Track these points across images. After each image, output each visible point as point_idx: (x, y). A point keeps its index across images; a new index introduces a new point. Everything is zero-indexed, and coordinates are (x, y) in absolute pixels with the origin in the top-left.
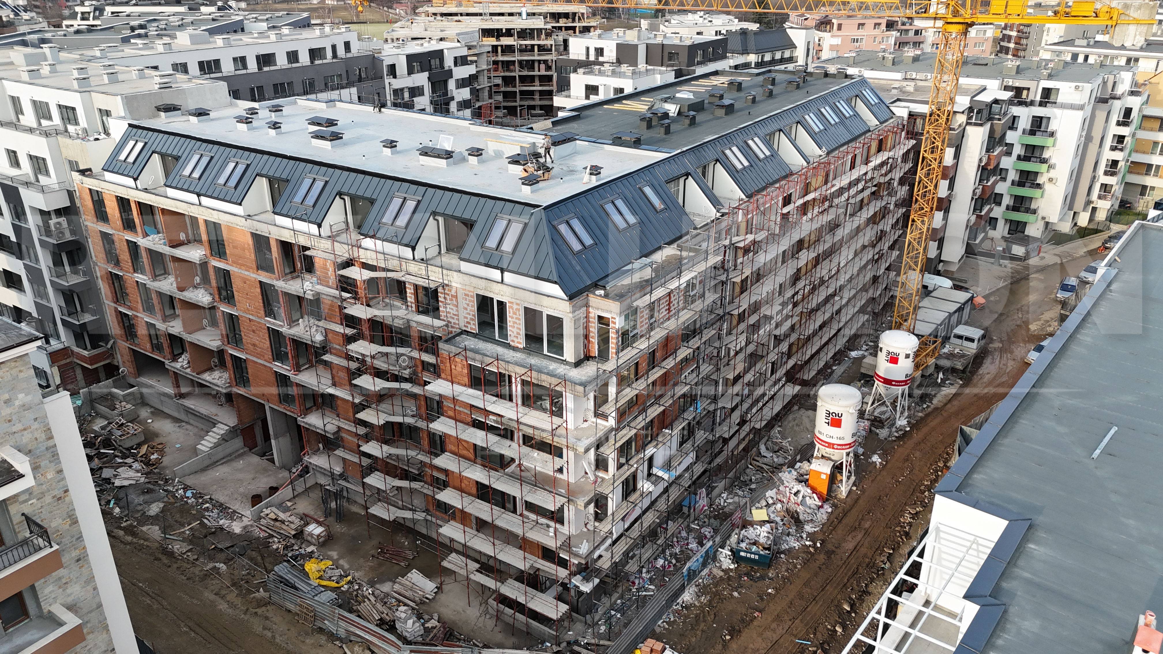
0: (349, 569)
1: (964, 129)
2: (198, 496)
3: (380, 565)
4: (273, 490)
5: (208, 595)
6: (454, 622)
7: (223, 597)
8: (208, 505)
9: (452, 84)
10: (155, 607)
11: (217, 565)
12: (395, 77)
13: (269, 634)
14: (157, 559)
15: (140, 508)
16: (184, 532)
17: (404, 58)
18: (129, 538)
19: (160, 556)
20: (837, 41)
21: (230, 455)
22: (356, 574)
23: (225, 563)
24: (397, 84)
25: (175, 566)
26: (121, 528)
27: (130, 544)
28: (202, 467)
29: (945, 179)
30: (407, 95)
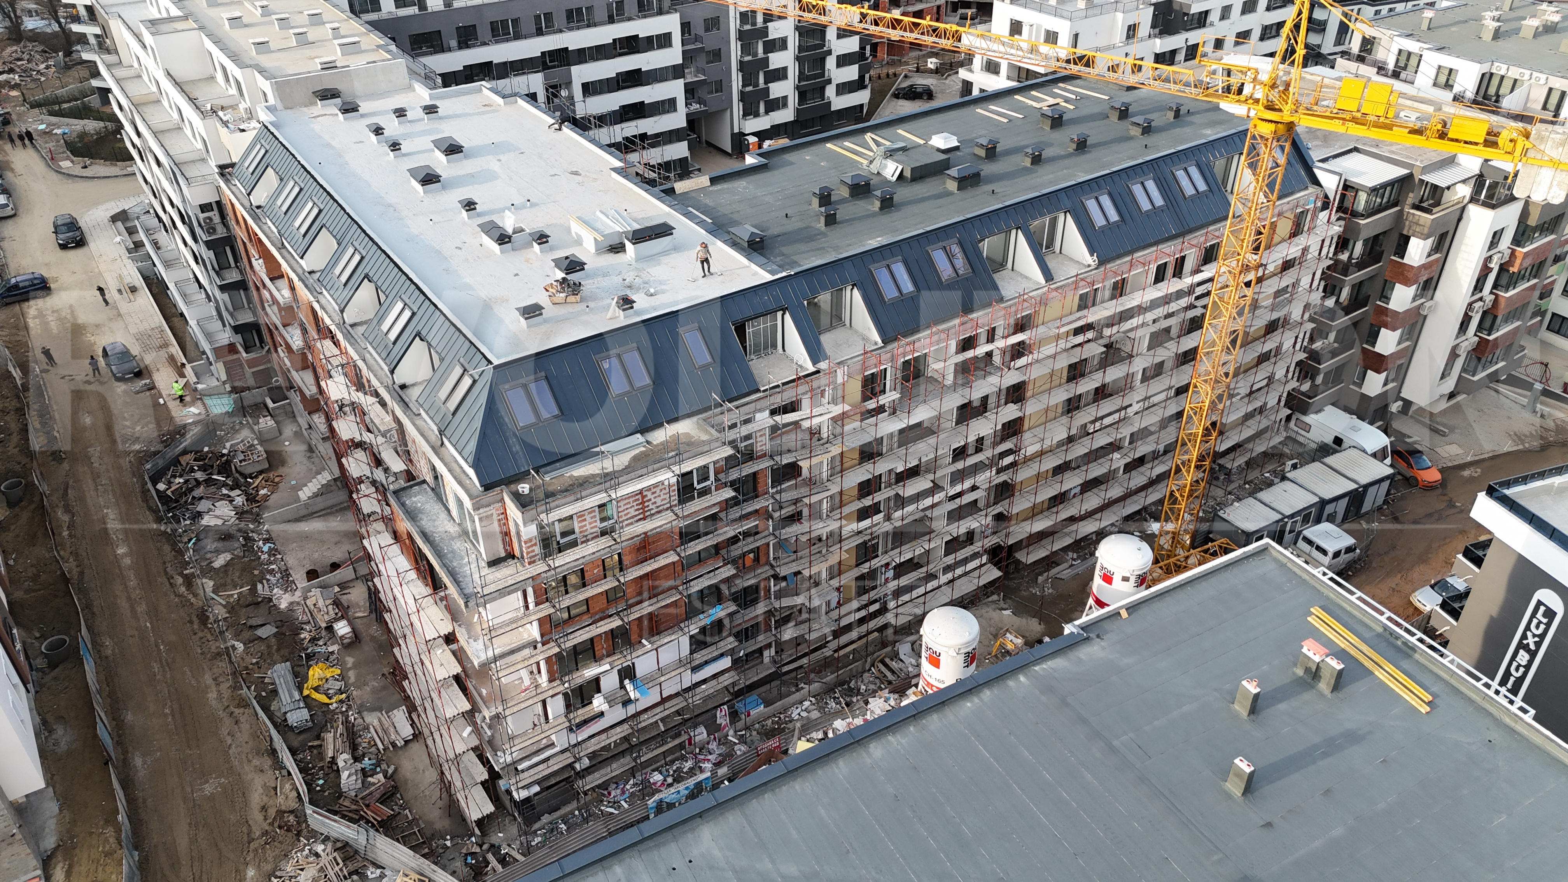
0: (353, 684)
1: (1464, 208)
2: (272, 552)
3: (384, 688)
4: (335, 566)
5: (208, 679)
6: (406, 781)
7: (218, 685)
8: (274, 567)
10: (158, 677)
11: (236, 643)
13: (229, 742)
14: (191, 622)
15: (209, 556)
16: (232, 595)
18: (183, 589)
19: (195, 619)
21: (331, 507)
22: (354, 693)
23: (244, 644)
25: (200, 634)
26: (181, 574)
27: (179, 596)
28: (297, 516)
29: (1407, 283)
30: (760, 19)
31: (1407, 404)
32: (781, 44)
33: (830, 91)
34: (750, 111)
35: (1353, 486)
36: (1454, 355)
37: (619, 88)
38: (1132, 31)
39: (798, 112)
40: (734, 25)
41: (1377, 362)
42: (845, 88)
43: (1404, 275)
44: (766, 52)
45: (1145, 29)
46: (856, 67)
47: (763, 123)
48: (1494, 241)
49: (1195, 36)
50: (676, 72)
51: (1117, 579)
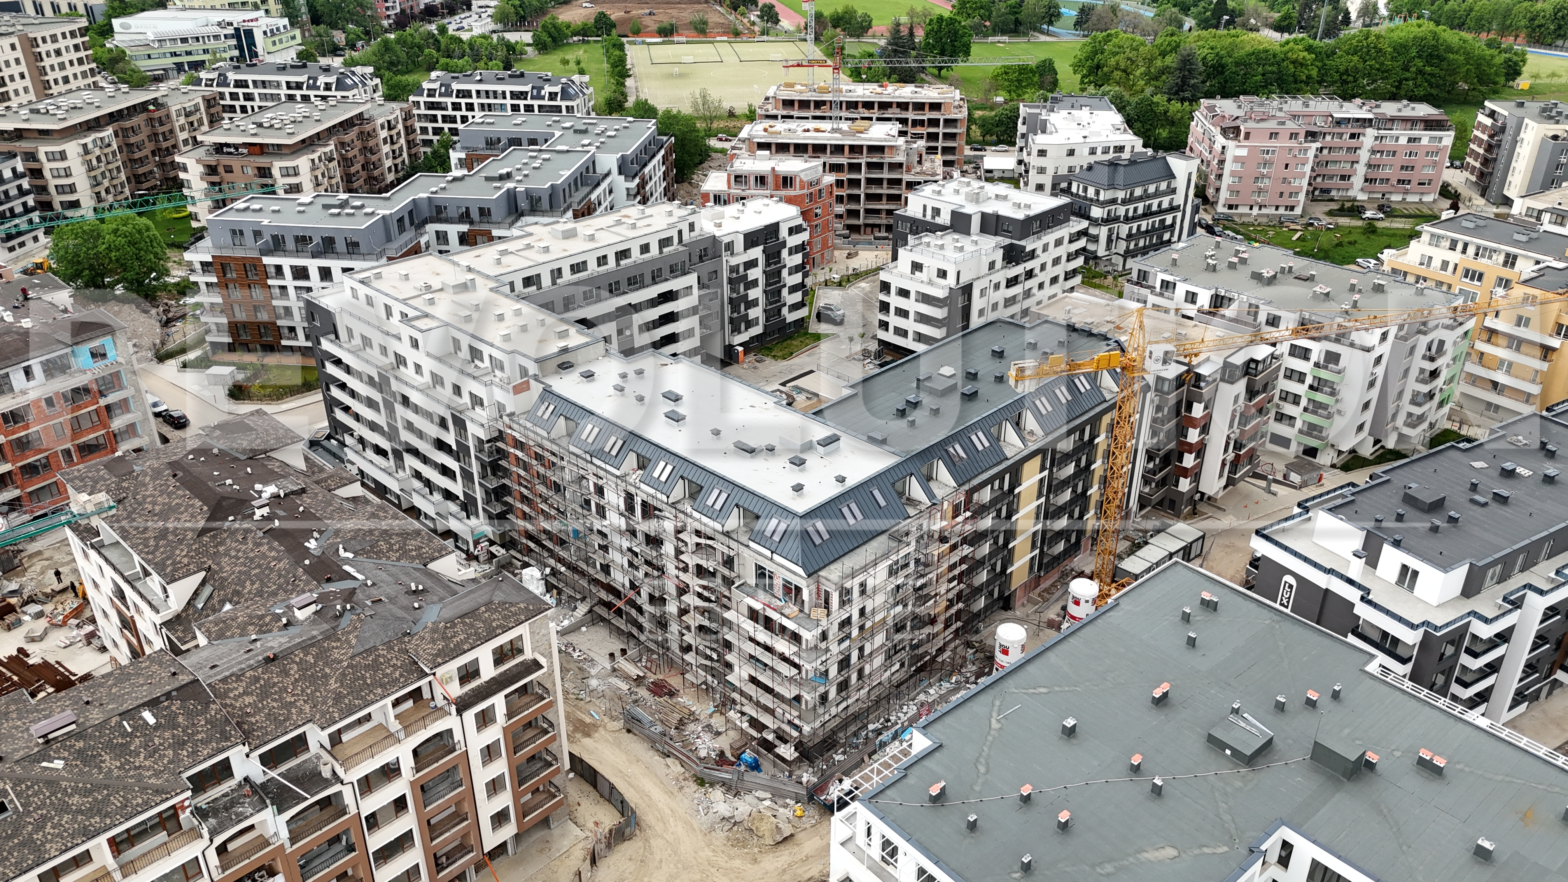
1: (1217, 385)
9: (785, 253)
12: (732, 254)
17: (741, 238)
20: (1243, 152)
24: (734, 261)
29: (1195, 427)
30: (741, 269)
31: (1203, 494)
32: (754, 283)
33: (785, 311)
34: (736, 330)
35: (1184, 544)
36: (1223, 464)
37: (661, 325)
38: (992, 265)
39: (765, 326)
40: (725, 275)
41: (1185, 472)
42: (795, 307)
43: (1193, 423)
44: (746, 289)
45: (999, 264)
46: (800, 293)
47: (744, 337)
48: (1236, 400)
49: (1029, 265)
50: (694, 310)
51: (1082, 602)
